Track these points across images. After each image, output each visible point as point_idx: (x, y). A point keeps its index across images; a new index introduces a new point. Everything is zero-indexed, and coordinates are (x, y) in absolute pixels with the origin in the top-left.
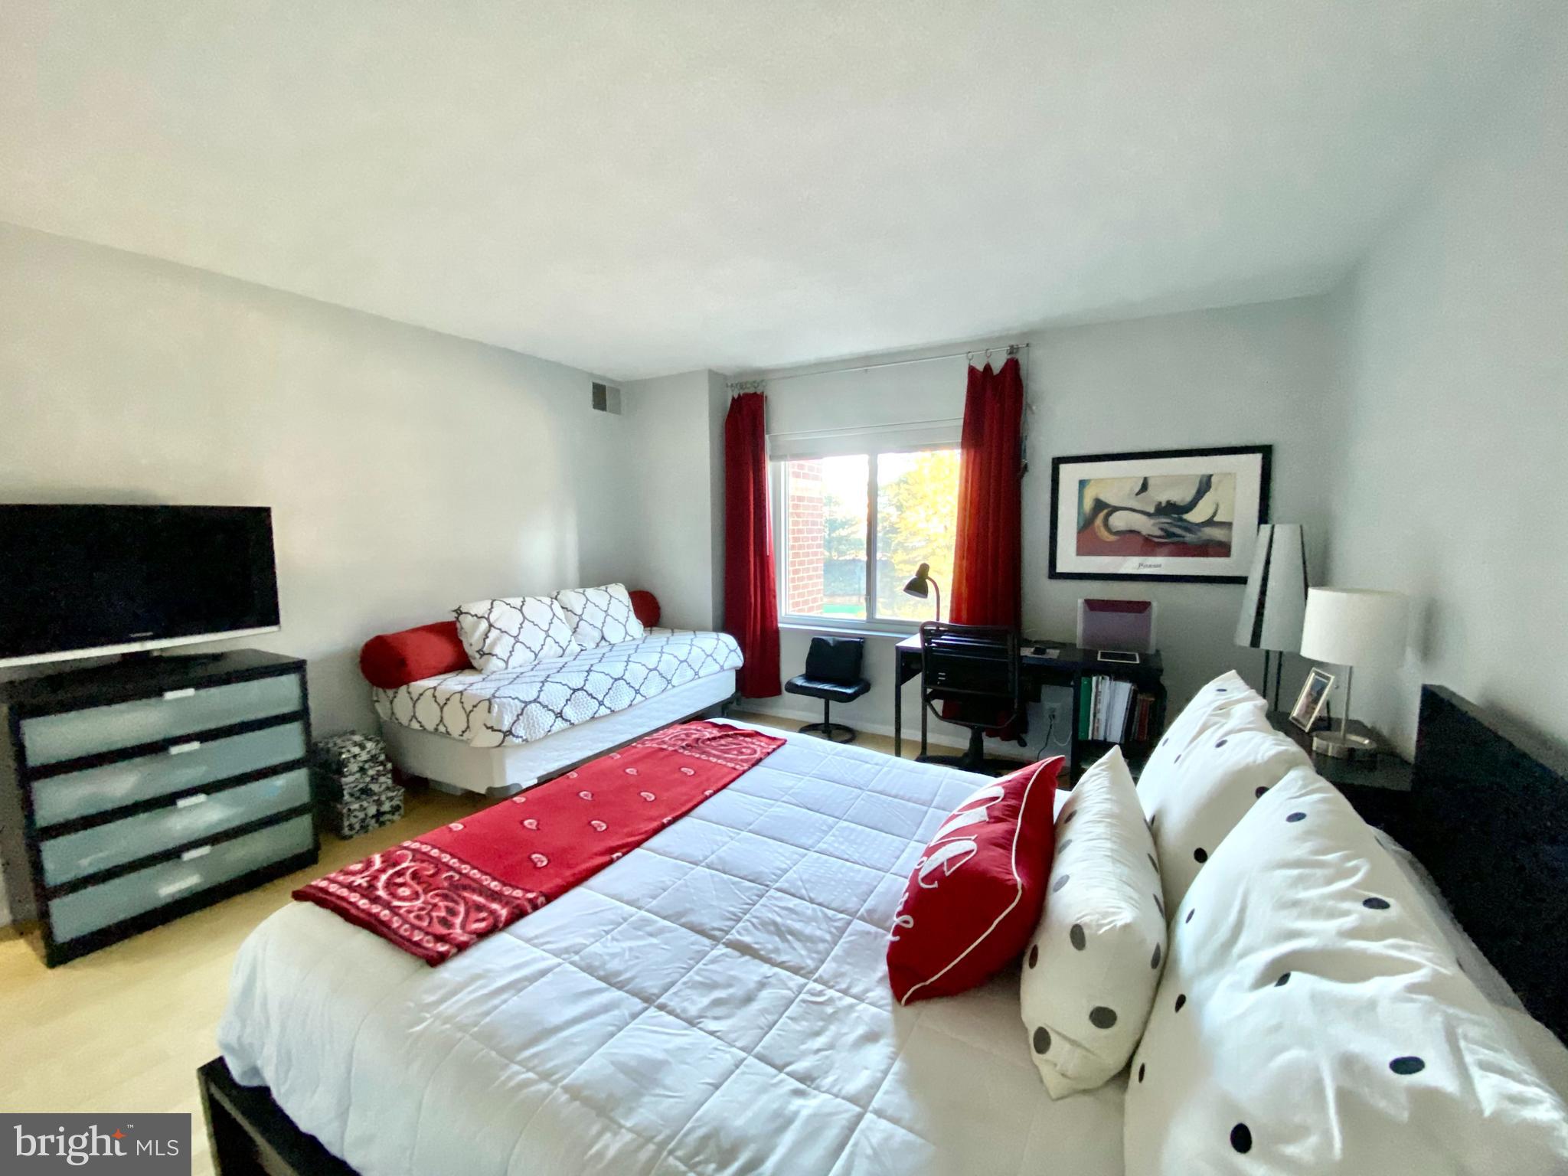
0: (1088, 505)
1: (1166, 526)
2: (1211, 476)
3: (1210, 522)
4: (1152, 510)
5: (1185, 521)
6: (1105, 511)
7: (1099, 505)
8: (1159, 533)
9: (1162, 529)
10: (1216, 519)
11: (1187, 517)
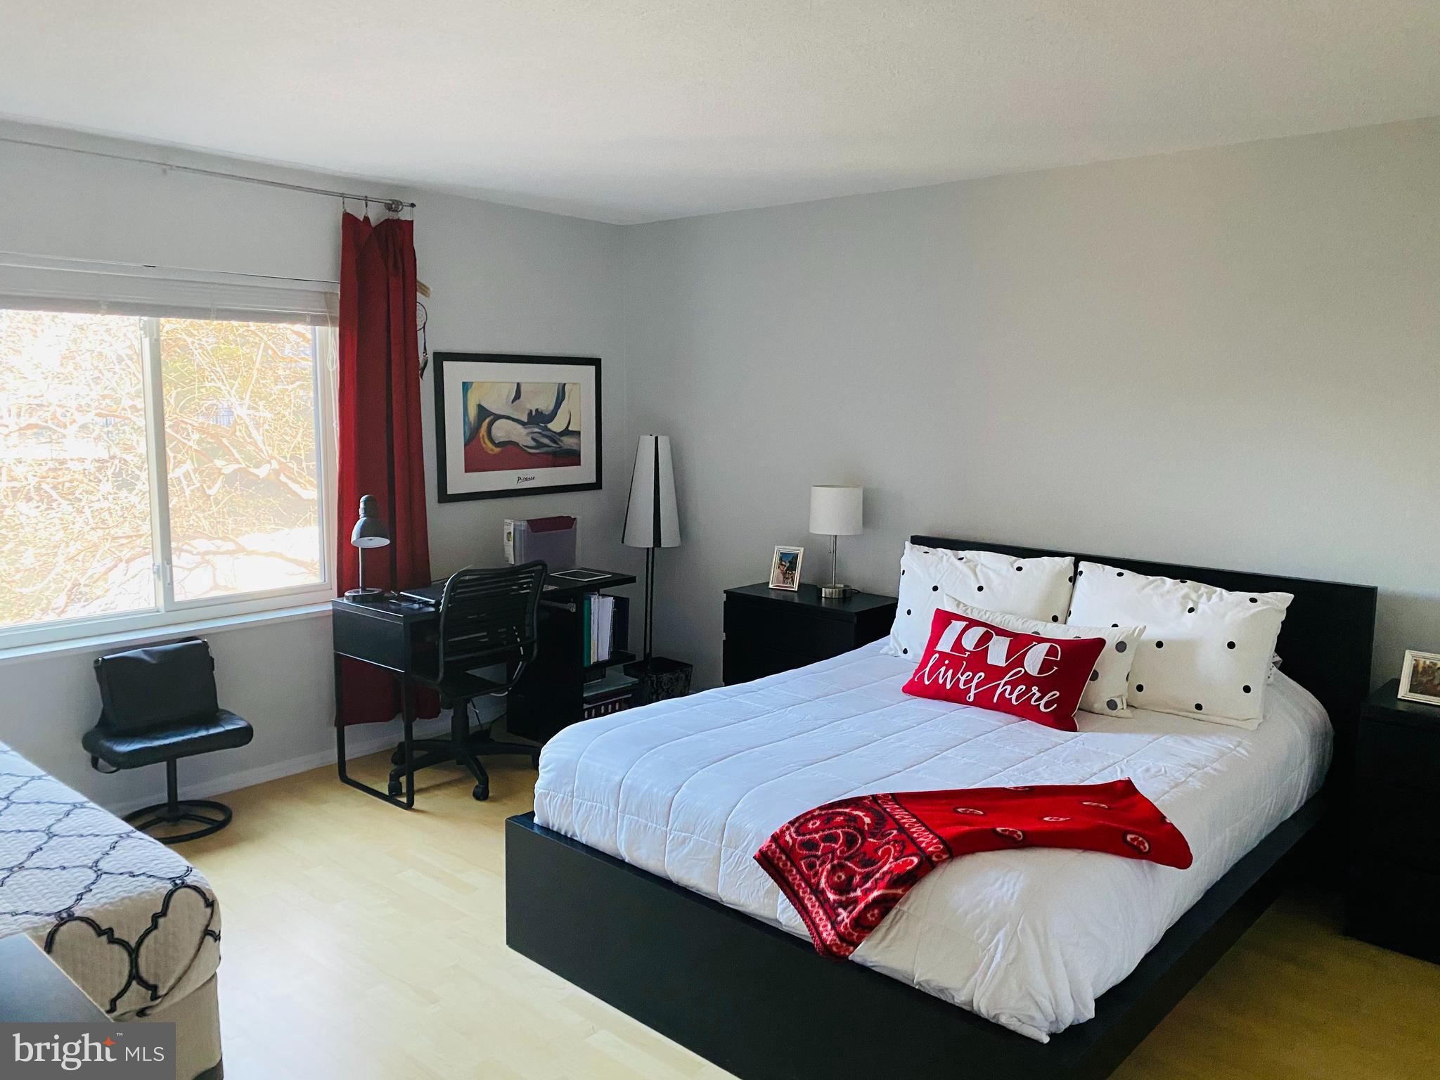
0: (473, 412)
1: (535, 436)
2: (565, 384)
3: (566, 432)
4: (525, 419)
5: (550, 430)
6: (487, 420)
7: (483, 412)
8: (533, 444)
9: (533, 439)
10: (570, 428)
11: (550, 426)
